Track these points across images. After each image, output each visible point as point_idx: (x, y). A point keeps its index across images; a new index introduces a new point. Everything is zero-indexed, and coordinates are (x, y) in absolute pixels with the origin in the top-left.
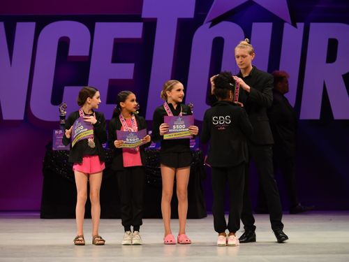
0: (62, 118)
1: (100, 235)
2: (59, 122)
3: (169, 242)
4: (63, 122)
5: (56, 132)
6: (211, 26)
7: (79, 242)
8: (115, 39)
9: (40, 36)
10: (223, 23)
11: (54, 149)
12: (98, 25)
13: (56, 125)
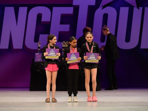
0: (39, 48)
1: (55, 98)
2: (37, 50)
3: (89, 101)
4: (39, 49)
5: (36, 54)
6: (102, 9)
7: (47, 101)
8: (62, 14)
9: (29, 13)
10: (108, 8)
11: (35, 61)
12: (54, 8)
13: (36, 51)
